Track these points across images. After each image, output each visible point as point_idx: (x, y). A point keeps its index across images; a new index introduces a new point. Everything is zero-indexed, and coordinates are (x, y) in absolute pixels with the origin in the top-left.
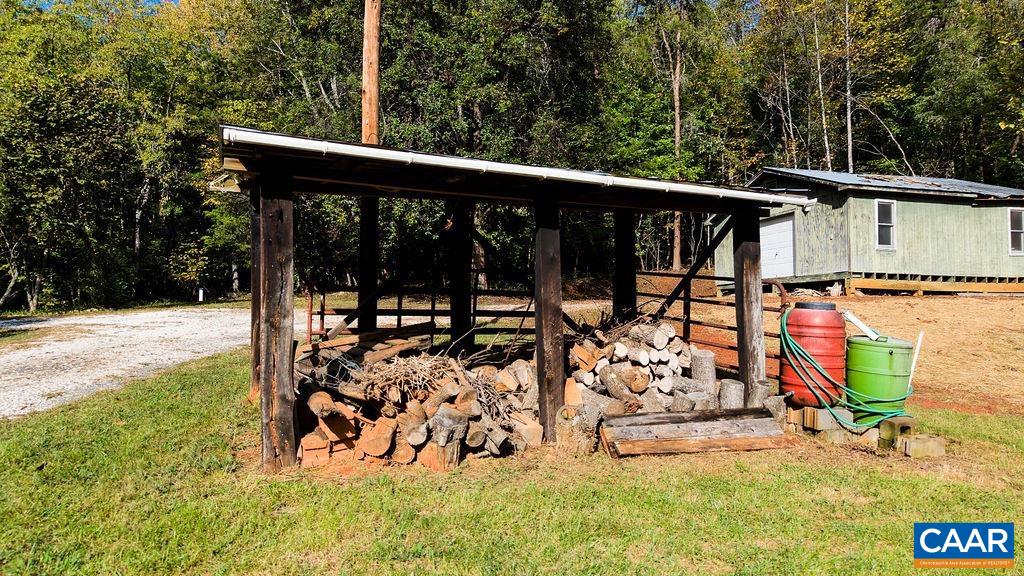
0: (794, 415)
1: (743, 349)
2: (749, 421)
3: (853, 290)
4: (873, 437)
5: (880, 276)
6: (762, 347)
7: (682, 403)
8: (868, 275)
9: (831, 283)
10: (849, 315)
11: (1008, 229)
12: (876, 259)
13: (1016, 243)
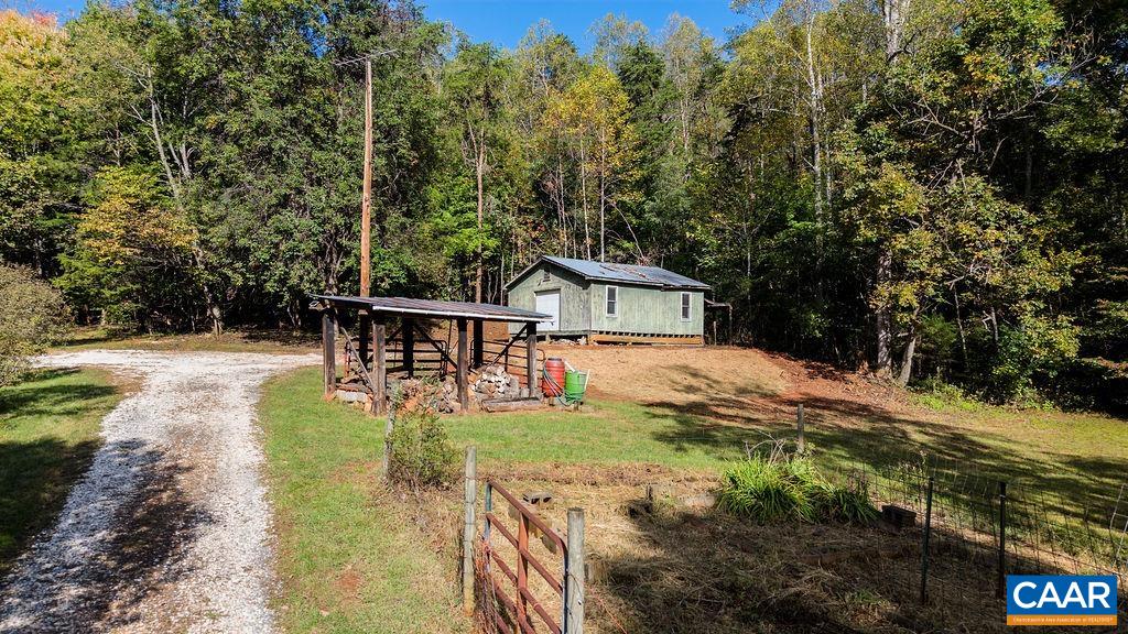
0: (546, 400)
1: (529, 376)
2: (531, 401)
3: (592, 341)
4: (572, 406)
5: (608, 333)
6: (536, 375)
7: (508, 396)
8: (601, 333)
9: (580, 337)
10: (566, 363)
11: (681, 305)
12: (606, 323)
13: (685, 314)
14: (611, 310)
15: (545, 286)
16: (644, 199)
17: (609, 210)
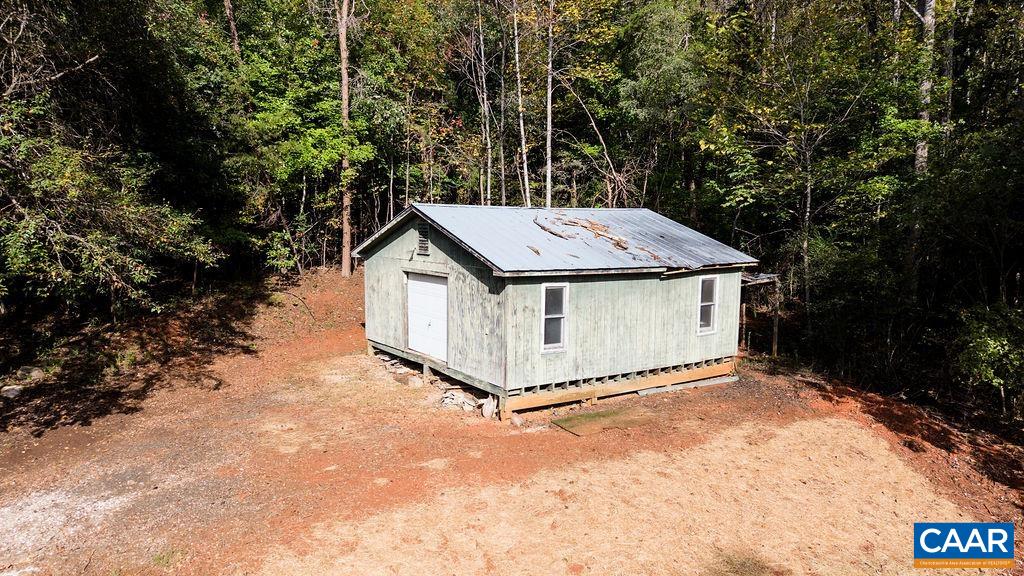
3: (509, 414)
5: (545, 388)
8: (528, 387)
9: (485, 394)
11: (697, 303)
12: (541, 366)
13: (706, 316)
14: (552, 334)
15: (420, 265)
16: (618, 75)
17: (560, 93)
